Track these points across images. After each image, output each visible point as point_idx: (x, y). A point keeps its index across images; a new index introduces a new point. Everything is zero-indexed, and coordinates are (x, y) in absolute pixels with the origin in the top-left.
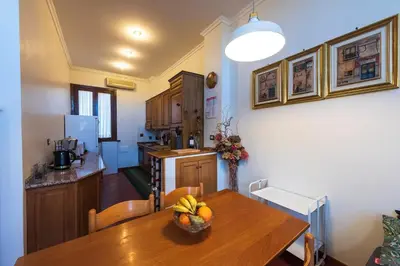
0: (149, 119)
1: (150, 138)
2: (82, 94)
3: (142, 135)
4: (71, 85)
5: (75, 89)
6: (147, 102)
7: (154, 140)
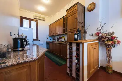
0: (50, 32)
1: (51, 39)
2: (24, 21)
3: (48, 38)
4: (20, 16)
5: (22, 19)
6: (50, 26)
7: (52, 40)
